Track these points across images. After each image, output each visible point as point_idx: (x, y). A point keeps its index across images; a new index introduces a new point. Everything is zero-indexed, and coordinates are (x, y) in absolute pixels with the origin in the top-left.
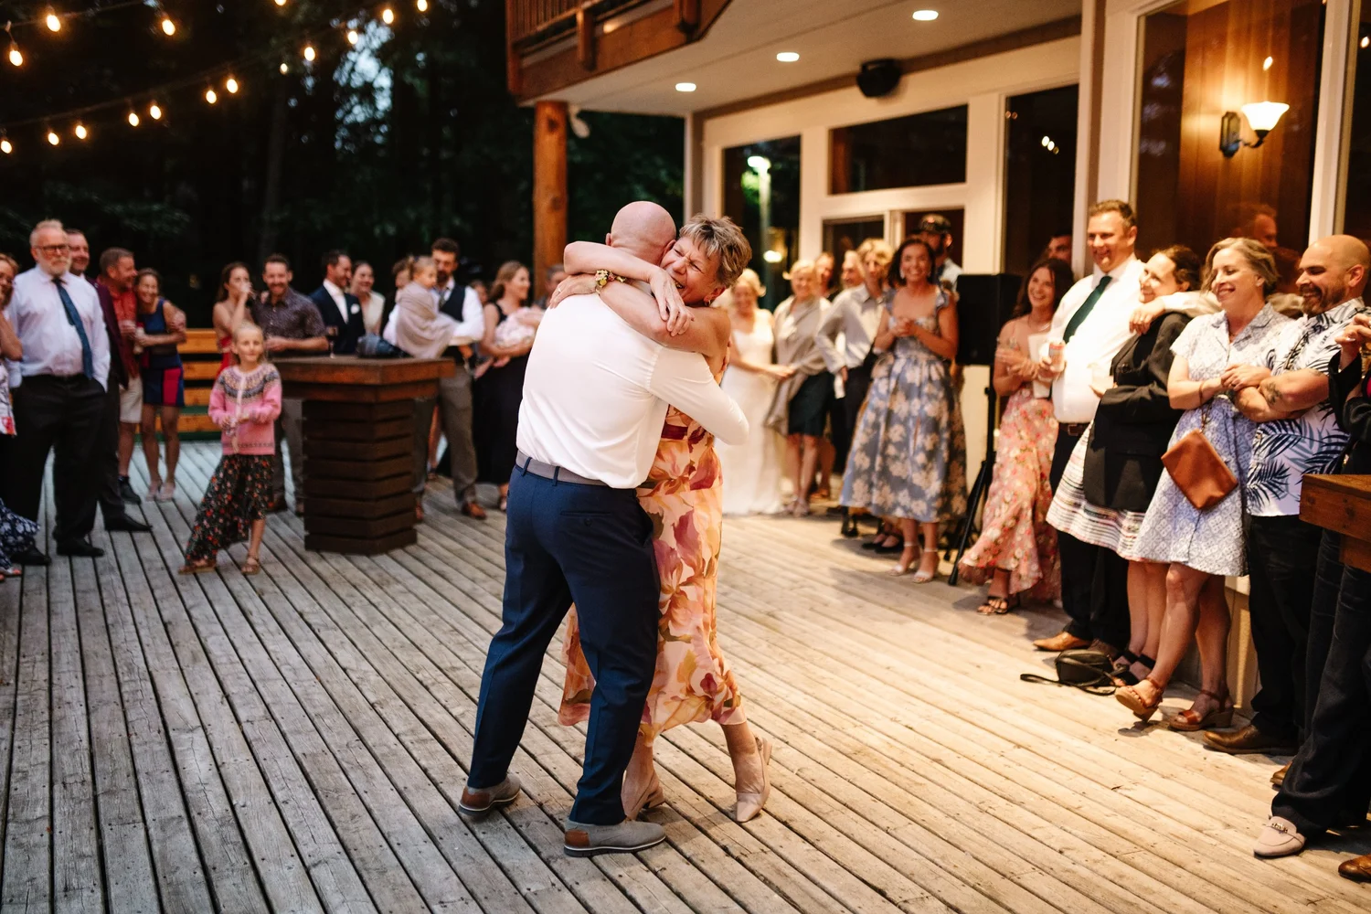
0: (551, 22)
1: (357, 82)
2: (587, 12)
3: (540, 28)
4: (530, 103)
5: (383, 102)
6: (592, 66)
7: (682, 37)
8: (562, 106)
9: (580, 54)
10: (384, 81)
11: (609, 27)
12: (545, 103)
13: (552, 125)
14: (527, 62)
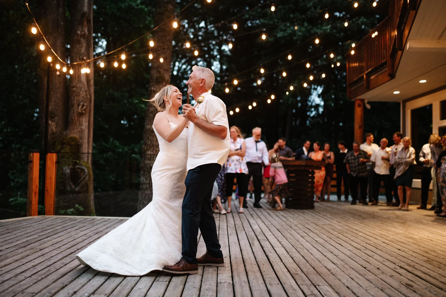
0: (358, 77)
1: (314, 104)
2: (367, 74)
3: (355, 79)
4: (353, 100)
5: (321, 110)
6: (368, 88)
7: (390, 78)
8: (363, 100)
9: (365, 85)
10: (322, 103)
11: (372, 77)
12: (357, 100)
13: (359, 106)
14: (352, 89)
